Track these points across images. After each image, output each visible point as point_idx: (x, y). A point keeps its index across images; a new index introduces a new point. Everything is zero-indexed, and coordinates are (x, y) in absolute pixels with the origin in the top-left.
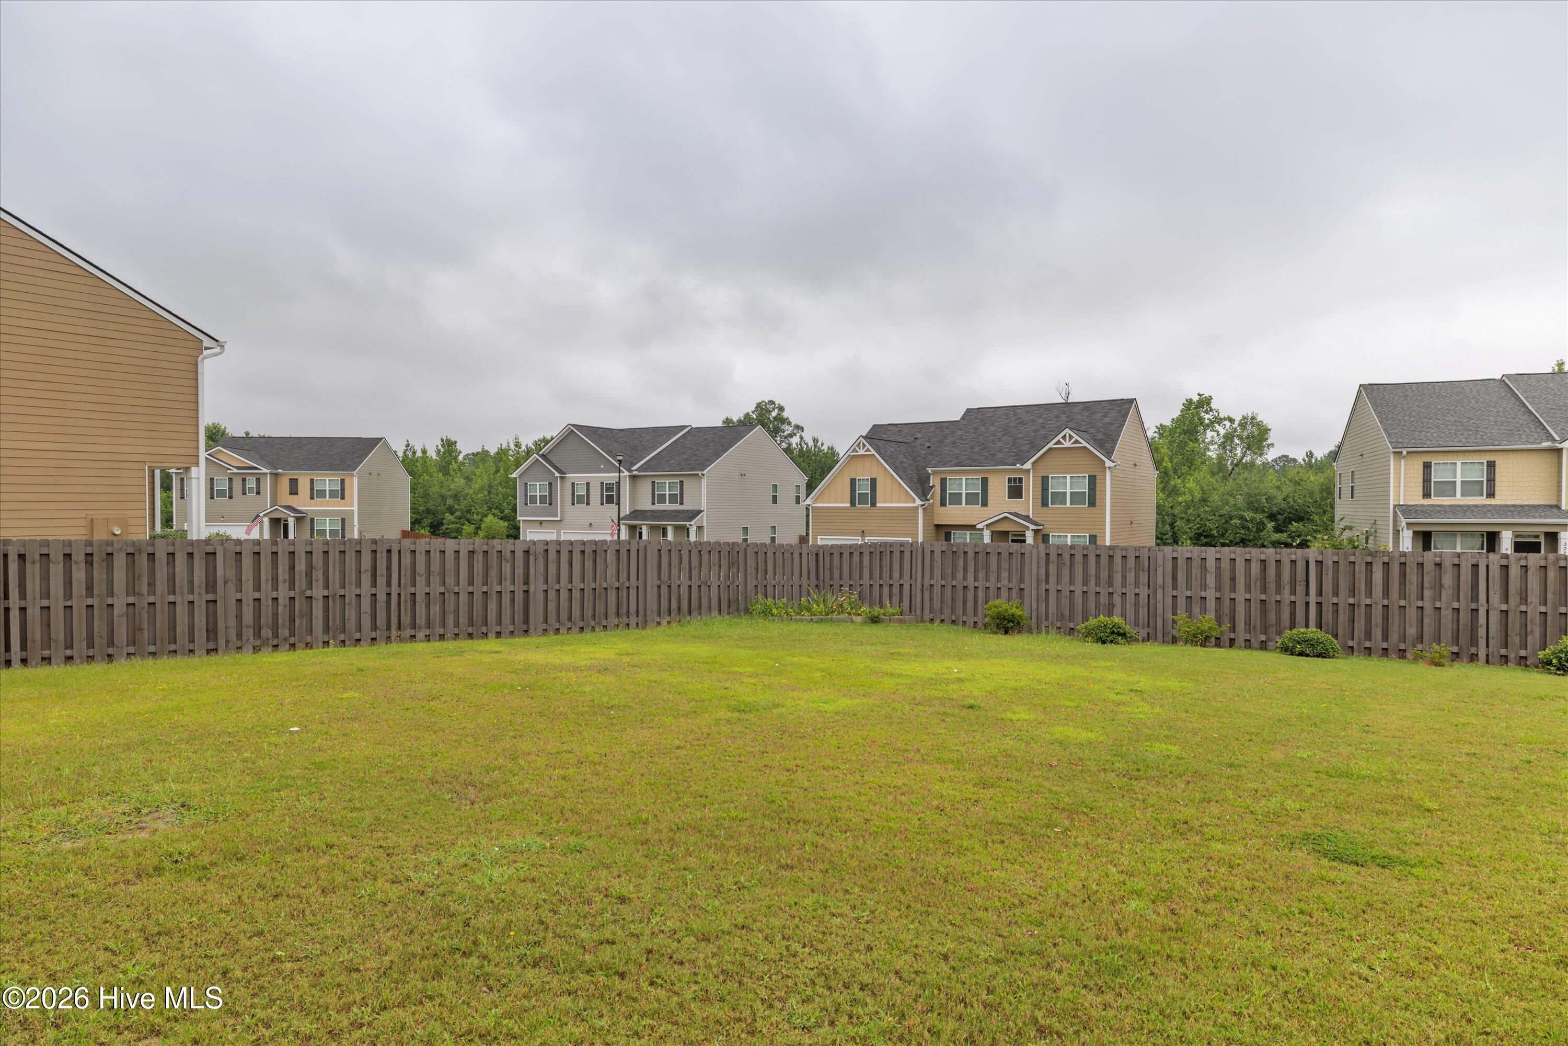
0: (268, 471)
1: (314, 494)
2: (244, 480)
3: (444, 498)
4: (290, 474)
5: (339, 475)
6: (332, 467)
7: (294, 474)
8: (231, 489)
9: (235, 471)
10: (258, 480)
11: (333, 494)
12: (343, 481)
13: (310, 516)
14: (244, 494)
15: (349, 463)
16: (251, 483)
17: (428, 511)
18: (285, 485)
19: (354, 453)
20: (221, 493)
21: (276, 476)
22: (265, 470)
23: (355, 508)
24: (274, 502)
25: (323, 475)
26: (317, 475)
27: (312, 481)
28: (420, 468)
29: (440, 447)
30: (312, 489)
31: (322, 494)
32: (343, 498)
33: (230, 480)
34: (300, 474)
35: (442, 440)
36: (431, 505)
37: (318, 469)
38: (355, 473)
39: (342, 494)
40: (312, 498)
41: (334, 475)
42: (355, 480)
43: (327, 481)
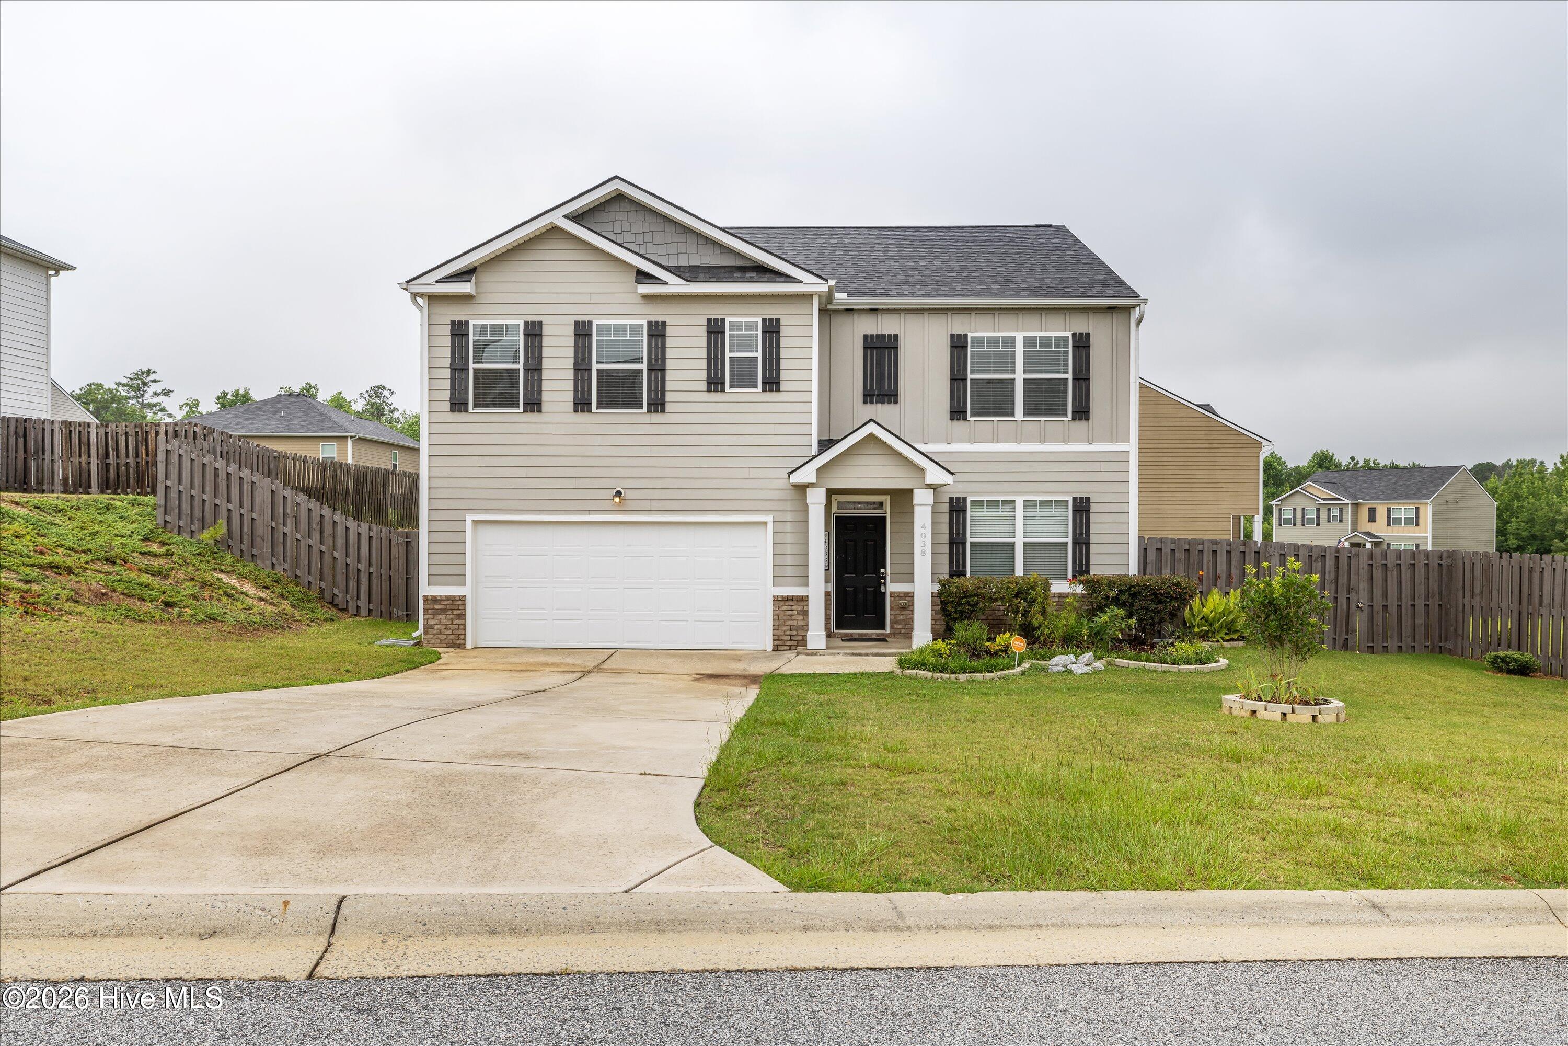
0: (1349, 502)
1: (1391, 521)
2: (1329, 509)
3: (1554, 522)
4: (1367, 504)
5: (1414, 503)
6: (1407, 497)
7: (1372, 504)
8: (1318, 517)
9: (1322, 502)
10: (1341, 510)
11: (1408, 521)
12: (1417, 509)
13: (1387, 541)
14: (1329, 521)
15: (1424, 492)
16: (1335, 512)
17: (1534, 537)
18: (1364, 513)
19: (1431, 482)
20: (1310, 521)
21: (1356, 506)
22: (1346, 501)
23: (1429, 535)
24: (1354, 528)
25: (1399, 504)
26: (1393, 504)
27: (1389, 509)
28: (1525, 490)
29: (1559, 465)
30: (1389, 517)
31: (1397, 521)
32: (1417, 525)
33: (1318, 509)
34: (1378, 504)
35: (1562, 457)
36: (1536, 530)
37: (1395, 498)
38: (1429, 502)
39: (1416, 521)
40: (1389, 525)
41: (1409, 504)
42: (1430, 508)
43: (1403, 510)
